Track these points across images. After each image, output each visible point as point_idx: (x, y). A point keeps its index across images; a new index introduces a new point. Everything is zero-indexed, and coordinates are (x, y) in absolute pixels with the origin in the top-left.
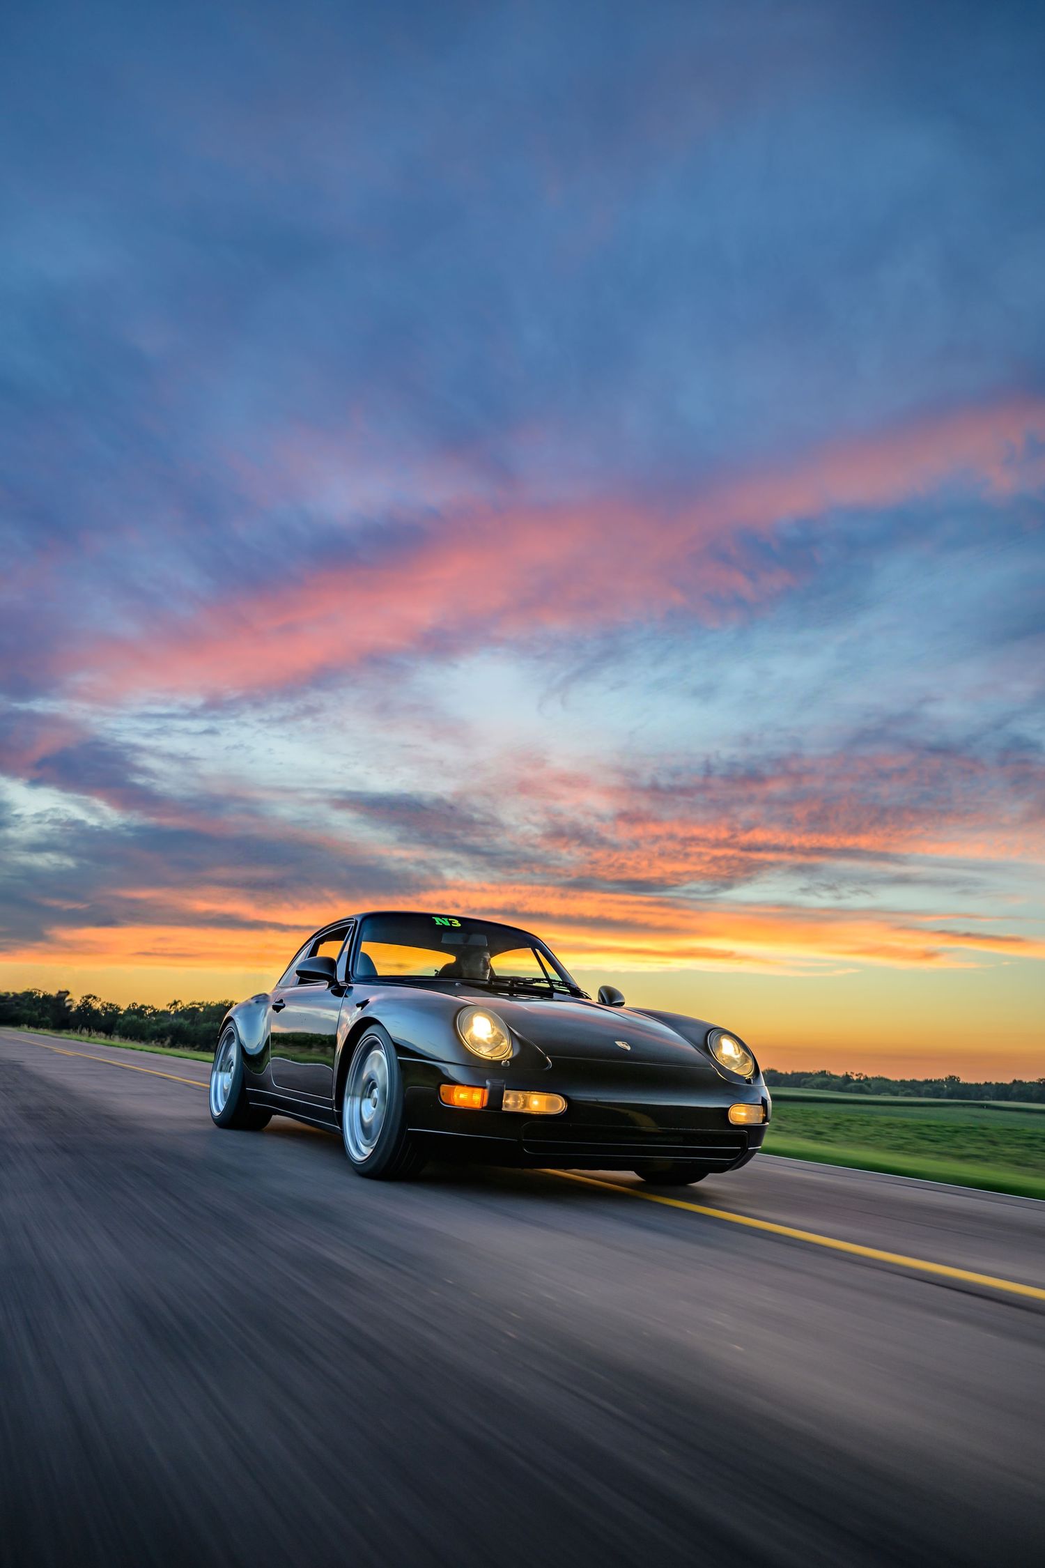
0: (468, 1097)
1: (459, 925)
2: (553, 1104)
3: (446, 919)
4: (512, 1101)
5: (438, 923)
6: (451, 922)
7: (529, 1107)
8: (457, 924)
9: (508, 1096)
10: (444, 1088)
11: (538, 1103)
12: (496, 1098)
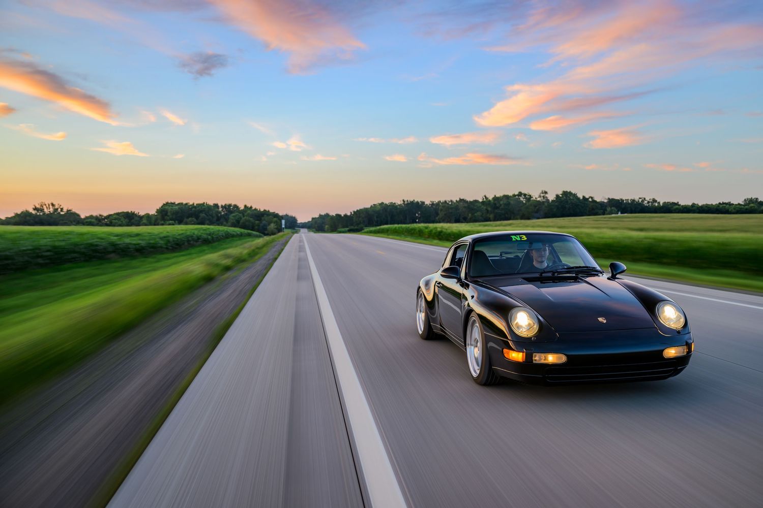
0: (517, 356)
1: (526, 239)
2: (559, 358)
3: (518, 236)
4: (538, 358)
5: (514, 240)
6: (521, 238)
7: (548, 360)
8: (525, 238)
9: (535, 356)
10: (505, 350)
11: (551, 358)
12: (529, 357)
